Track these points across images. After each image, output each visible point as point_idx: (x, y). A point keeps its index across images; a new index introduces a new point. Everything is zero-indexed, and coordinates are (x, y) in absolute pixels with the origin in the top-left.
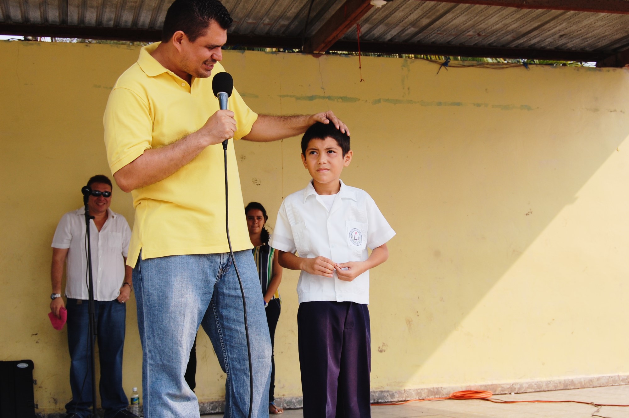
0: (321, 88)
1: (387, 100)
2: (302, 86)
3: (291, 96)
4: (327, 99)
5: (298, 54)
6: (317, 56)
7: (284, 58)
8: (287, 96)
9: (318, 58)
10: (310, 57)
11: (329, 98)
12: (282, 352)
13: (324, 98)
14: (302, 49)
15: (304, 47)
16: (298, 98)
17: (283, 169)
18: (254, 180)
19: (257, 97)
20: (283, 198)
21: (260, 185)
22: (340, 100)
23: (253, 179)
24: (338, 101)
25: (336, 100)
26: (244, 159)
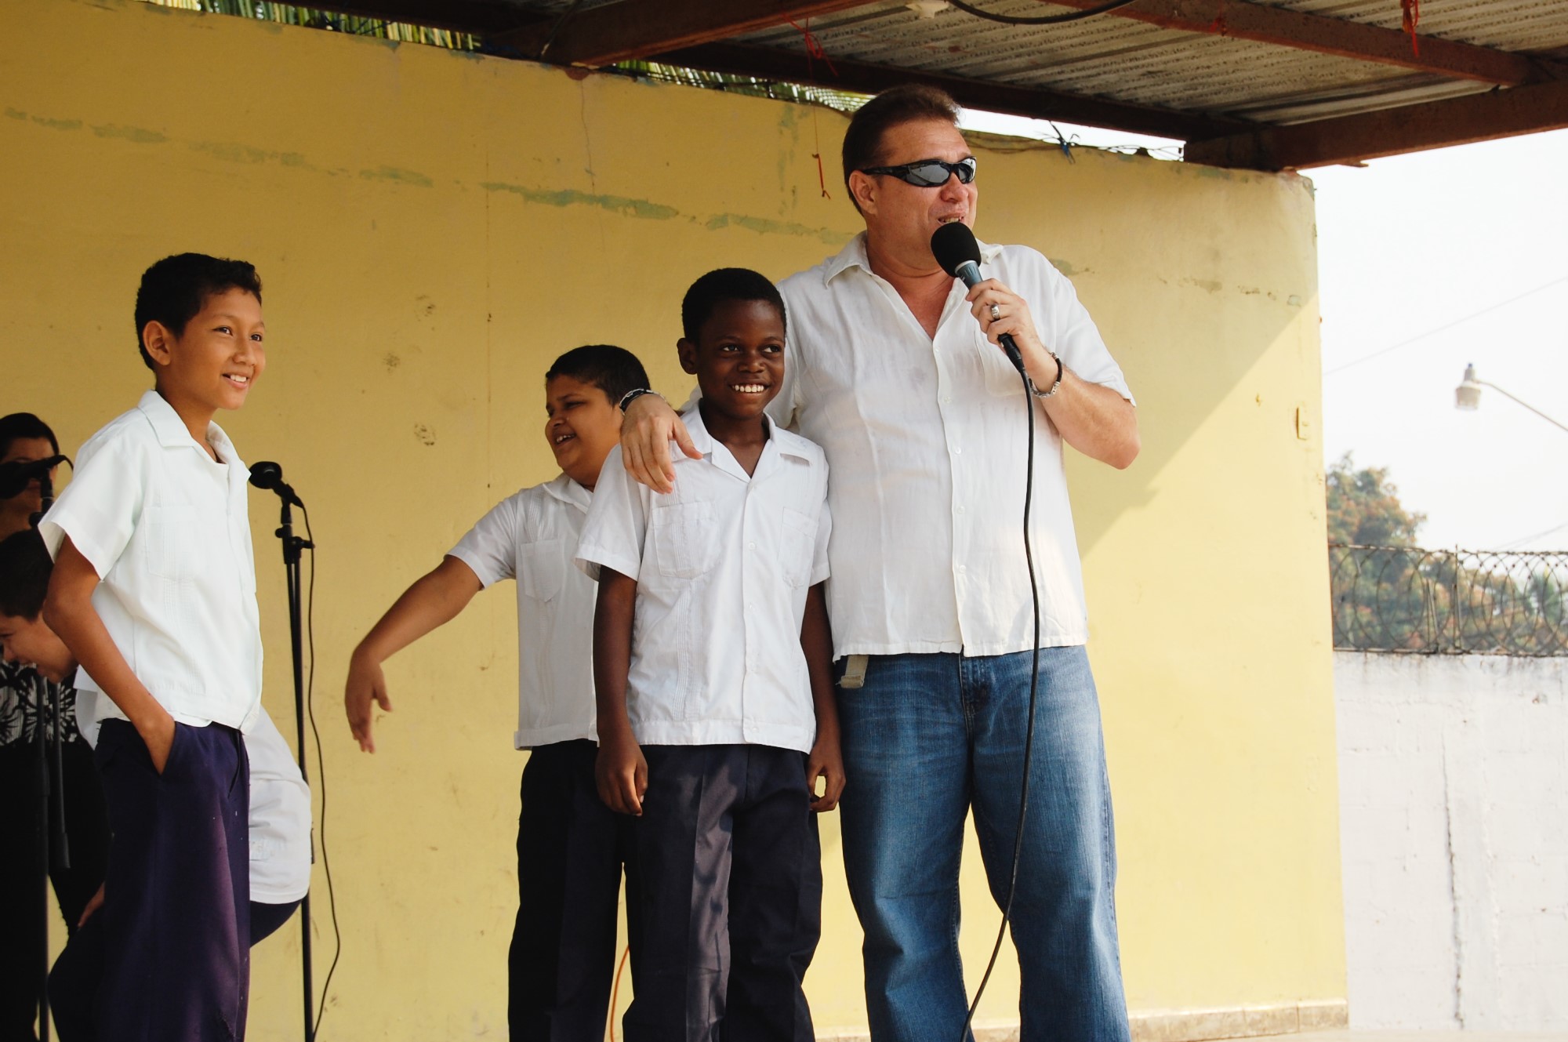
0: (587, 171)
1: (743, 220)
2: (540, 160)
3: (511, 189)
4: (600, 205)
5: (531, 66)
6: (579, 75)
7: (496, 74)
8: (503, 186)
9: (579, 82)
10: (560, 75)
11: (605, 201)
12: (482, 932)
13: (593, 199)
14: (543, 52)
15: (549, 48)
16: (530, 197)
17: (489, 401)
18: (418, 429)
19: (428, 183)
20: (489, 486)
21: (432, 444)
22: (631, 210)
23: (416, 426)
24: (625, 213)
25: (620, 209)
26: (395, 364)
